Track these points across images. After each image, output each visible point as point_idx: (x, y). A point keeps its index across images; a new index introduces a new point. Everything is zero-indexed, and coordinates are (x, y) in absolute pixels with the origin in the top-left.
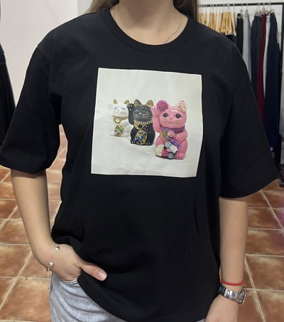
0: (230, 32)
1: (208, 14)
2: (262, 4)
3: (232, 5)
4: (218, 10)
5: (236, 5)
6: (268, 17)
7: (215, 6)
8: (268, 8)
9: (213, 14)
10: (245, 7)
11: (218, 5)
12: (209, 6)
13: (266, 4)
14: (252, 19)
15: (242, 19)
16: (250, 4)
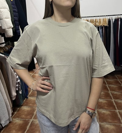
0: (106, 25)
1: (98, 19)
2: (117, 15)
3: (106, 16)
4: (102, 18)
5: (108, 16)
6: (120, 19)
7: (101, 16)
8: (119, 16)
9: (100, 19)
10: (111, 16)
11: (102, 16)
12: (98, 16)
13: (119, 15)
14: (114, 20)
15: (110, 21)
16: (113, 15)
